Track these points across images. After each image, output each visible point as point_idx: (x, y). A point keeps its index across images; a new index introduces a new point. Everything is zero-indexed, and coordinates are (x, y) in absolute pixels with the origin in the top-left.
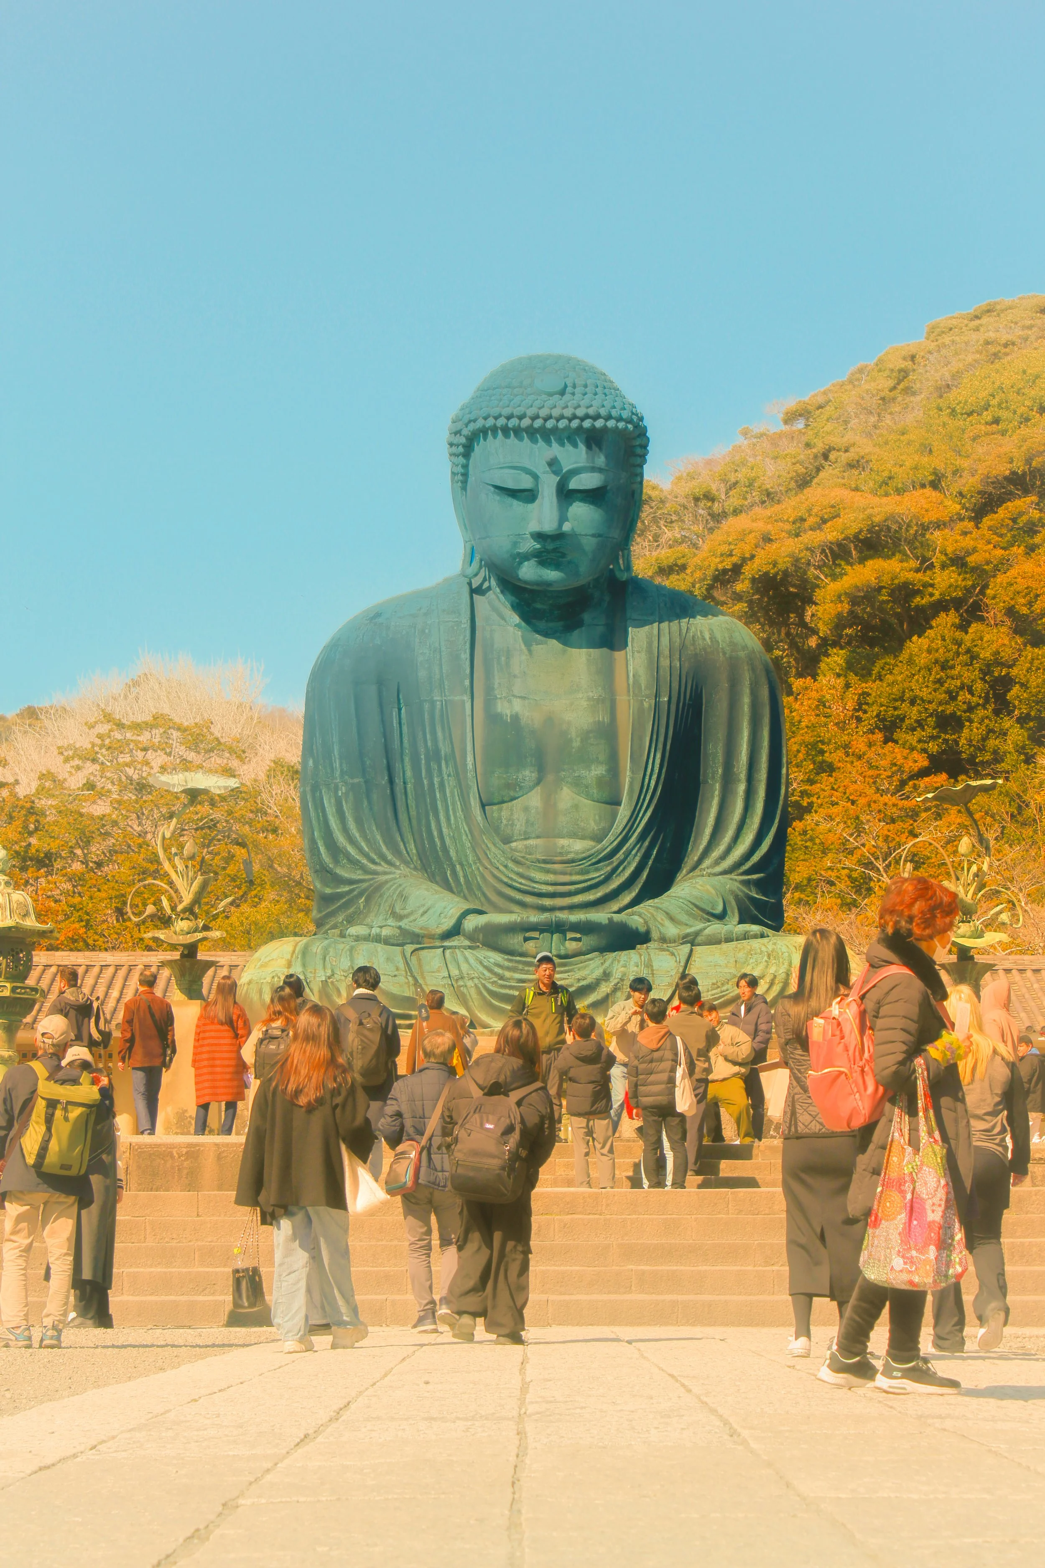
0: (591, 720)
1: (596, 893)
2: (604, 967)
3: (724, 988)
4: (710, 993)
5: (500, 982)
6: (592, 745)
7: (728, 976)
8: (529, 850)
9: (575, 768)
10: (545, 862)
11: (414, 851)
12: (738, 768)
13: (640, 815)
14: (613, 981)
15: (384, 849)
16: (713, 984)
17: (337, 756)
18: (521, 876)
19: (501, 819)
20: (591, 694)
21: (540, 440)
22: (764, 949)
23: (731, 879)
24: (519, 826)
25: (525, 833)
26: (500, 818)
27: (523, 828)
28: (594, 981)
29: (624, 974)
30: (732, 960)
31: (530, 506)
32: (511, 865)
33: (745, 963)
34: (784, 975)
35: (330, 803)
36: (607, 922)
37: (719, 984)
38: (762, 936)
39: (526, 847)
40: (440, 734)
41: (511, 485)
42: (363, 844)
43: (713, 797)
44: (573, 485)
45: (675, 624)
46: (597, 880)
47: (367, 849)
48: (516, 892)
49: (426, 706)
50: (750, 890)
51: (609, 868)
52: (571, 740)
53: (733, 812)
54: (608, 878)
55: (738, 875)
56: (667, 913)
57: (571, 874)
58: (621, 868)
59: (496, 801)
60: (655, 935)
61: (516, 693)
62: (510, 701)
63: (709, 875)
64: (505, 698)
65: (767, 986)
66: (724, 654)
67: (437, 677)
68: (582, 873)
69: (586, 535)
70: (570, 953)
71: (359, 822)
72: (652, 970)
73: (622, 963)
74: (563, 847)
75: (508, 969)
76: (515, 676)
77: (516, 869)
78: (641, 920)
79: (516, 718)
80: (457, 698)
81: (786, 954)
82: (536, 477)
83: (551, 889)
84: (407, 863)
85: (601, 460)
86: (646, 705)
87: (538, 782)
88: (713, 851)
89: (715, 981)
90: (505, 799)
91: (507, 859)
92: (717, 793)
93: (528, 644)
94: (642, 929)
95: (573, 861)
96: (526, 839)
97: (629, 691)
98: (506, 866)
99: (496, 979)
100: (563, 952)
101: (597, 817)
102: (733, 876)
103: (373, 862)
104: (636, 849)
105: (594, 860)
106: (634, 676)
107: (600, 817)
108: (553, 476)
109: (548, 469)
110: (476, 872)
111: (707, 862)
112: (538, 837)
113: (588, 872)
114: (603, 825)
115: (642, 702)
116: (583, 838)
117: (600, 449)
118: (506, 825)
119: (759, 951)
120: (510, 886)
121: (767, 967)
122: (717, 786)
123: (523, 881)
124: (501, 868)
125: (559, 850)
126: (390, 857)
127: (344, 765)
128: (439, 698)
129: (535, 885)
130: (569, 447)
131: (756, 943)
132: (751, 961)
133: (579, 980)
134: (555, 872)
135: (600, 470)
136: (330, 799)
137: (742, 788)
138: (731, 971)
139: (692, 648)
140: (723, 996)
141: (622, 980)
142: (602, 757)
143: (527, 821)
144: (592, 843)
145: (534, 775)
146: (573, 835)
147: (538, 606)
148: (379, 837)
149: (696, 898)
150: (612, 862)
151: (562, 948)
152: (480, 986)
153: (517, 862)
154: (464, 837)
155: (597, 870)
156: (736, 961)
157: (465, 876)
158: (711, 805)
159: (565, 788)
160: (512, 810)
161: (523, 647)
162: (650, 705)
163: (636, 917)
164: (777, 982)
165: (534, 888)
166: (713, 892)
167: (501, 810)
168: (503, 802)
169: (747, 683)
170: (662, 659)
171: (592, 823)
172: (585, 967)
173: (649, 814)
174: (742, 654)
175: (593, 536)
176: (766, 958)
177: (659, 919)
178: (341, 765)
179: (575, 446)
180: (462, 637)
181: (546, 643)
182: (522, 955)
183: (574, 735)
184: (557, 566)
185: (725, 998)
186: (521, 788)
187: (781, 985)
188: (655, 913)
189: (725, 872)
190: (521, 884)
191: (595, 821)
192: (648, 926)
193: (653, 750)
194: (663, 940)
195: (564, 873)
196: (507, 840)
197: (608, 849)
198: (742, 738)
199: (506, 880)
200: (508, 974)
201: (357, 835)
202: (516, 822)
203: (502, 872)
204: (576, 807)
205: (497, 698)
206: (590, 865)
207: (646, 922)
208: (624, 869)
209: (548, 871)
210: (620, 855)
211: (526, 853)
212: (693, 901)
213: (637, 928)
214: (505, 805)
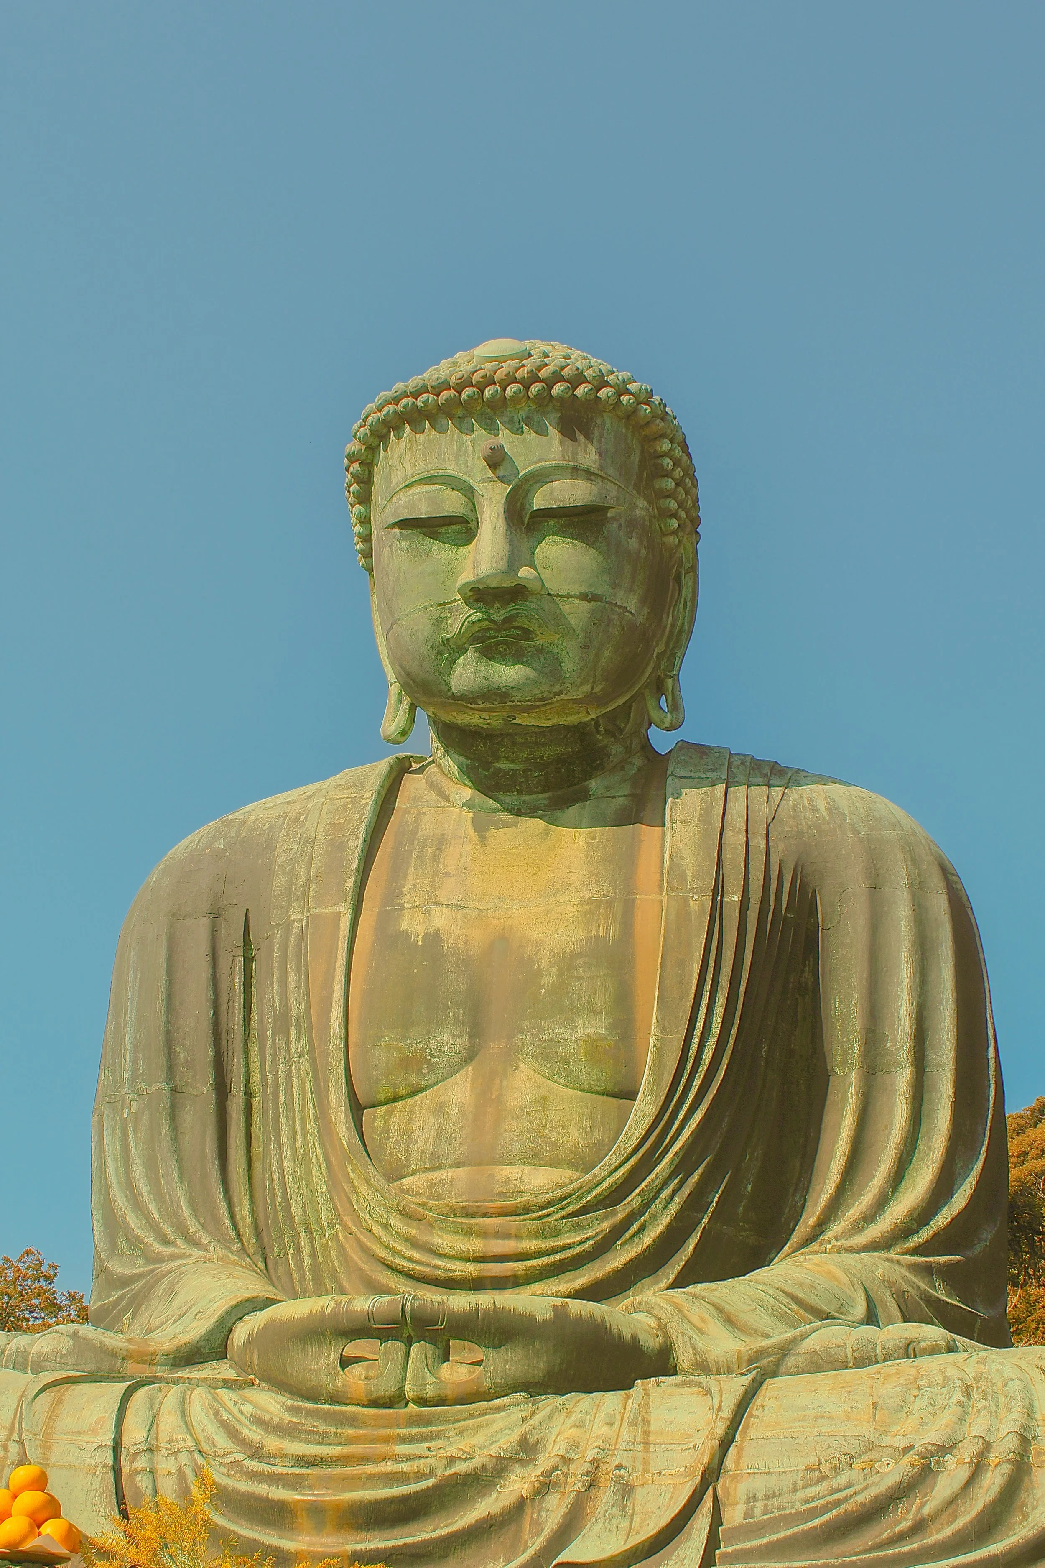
0: (580, 935)
1: (573, 1280)
2: (526, 1427)
3: (841, 1480)
4: (800, 1495)
5: (252, 1465)
6: (580, 978)
7: (853, 1447)
8: (435, 1191)
9: (545, 1024)
10: (468, 1213)
11: (248, 1220)
12: (895, 1040)
13: (681, 1117)
14: (544, 1463)
15: (186, 1213)
16: (809, 1469)
17: (129, 1047)
18: (414, 1243)
19: (388, 1131)
20: (587, 894)
21: (476, 426)
22: (952, 1372)
23: (888, 1260)
24: (423, 1143)
25: (434, 1155)
26: (386, 1130)
27: (430, 1148)
28: (490, 1463)
29: (575, 1446)
30: (864, 1403)
31: (463, 550)
32: (396, 1221)
33: (899, 1409)
34: (1012, 1442)
35: (113, 1135)
36: (549, 1314)
37: (825, 1468)
38: (951, 1349)
39: (432, 1183)
40: (292, 979)
41: (424, 511)
42: (152, 1207)
43: (845, 1099)
44: (539, 501)
45: (759, 792)
46: (578, 1249)
47: (156, 1216)
48: (402, 1279)
49: (278, 934)
50: (934, 1287)
51: (606, 1225)
52: (539, 973)
53: (889, 1127)
54: (604, 1246)
55: (903, 1254)
56: (720, 1310)
57: (518, 1237)
58: (635, 1227)
59: (381, 1097)
60: (683, 1357)
61: (442, 899)
62: (428, 913)
63: (839, 1250)
64: (419, 907)
65: (964, 1473)
66: (856, 833)
67: (302, 880)
68: (541, 1234)
69: (568, 596)
70: (449, 1392)
71: (151, 1165)
72: (646, 1433)
73: (575, 1417)
74: (507, 1181)
75: (280, 1430)
76: (446, 875)
77: (404, 1229)
78: (652, 1322)
79: (434, 939)
80: (329, 910)
81: (1016, 1385)
82: (468, 492)
83: (472, 1269)
84: (224, 1241)
85: (589, 457)
86: (694, 905)
87: (470, 1056)
88: (849, 1207)
89: (812, 1460)
90: (401, 1091)
91: (388, 1209)
92: (852, 1090)
93: (480, 828)
94: (651, 1342)
95: (527, 1210)
96: (434, 1169)
97: (661, 886)
98: (386, 1226)
99: (239, 1457)
100: (430, 1391)
101: (586, 1121)
102: (892, 1254)
103: (165, 1241)
104: (671, 1187)
105: (572, 1208)
106: (671, 857)
107: (592, 1120)
108: (499, 485)
109: (490, 474)
110: (332, 1244)
111: (836, 1228)
112: (458, 1164)
113: (557, 1234)
114: (597, 1135)
115: (685, 900)
116: (554, 1163)
117: (588, 437)
118: (397, 1142)
119: (939, 1379)
120: (390, 1267)
121: (962, 1419)
122: (854, 1077)
123: (416, 1255)
124: (377, 1229)
125: (497, 1189)
126: (193, 1227)
127: (140, 1062)
128: (299, 917)
129: (439, 1262)
130: (530, 435)
131: (931, 1364)
132: (918, 1403)
133: (452, 1460)
134: (484, 1234)
135: (589, 475)
136: (114, 1129)
137: (903, 1078)
138: (858, 1431)
139: (791, 822)
140: (838, 1503)
141: (566, 1460)
142: (598, 1002)
143: (440, 1131)
144: (573, 1174)
145: (461, 1042)
146: (533, 1158)
147: (505, 765)
148: (180, 1193)
149: (801, 1284)
150: (614, 1213)
151: (430, 1379)
152: (189, 1472)
153: (407, 1215)
154: (315, 1172)
155: (578, 1228)
156: (874, 1405)
157: (313, 1256)
158: (841, 1116)
159: (522, 1066)
160: (411, 1112)
161: (471, 832)
162: (702, 905)
163: (640, 1316)
164: (993, 1460)
165: (437, 1267)
166: (845, 1279)
167: (391, 1113)
168: (395, 1099)
169: (903, 882)
170: (728, 834)
171: (575, 1134)
172: (480, 1427)
173: (699, 1115)
174: (889, 834)
175: (583, 597)
176: (958, 1395)
177: (695, 1320)
178: (134, 1062)
179: (542, 432)
180: (357, 817)
181: (514, 825)
182: (334, 1399)
183: (544, 964)
184: (518, 657)
185: (842, 1509)
186: (432, 1067)
187: (1006, 1468)
188: (686, 1306)
189: (873, 1247)
190: (411, 1260)
191: (579, 1128)
192: (666, 1336)
193: (708, 988)
194: (703, 1367)
195: (506, 1236)
196: (395, 1174)
197: (606, 1184)
198: (899, 983)
199: (382, 1253)
200: (272, 1443)
201: (145, 1190)
202: (417, 1135)
203: (378, 1239)
204: (543, 1102)
205: (403, 908)
206: (563, 1218)
207: (662, 1327)
208: (642, 1228)
209: (470, 1232)
210: (634, 1200)
211: (430, 1197)
212: (790, 1289)
213: (634, 1338)
214: (399, 1105)
